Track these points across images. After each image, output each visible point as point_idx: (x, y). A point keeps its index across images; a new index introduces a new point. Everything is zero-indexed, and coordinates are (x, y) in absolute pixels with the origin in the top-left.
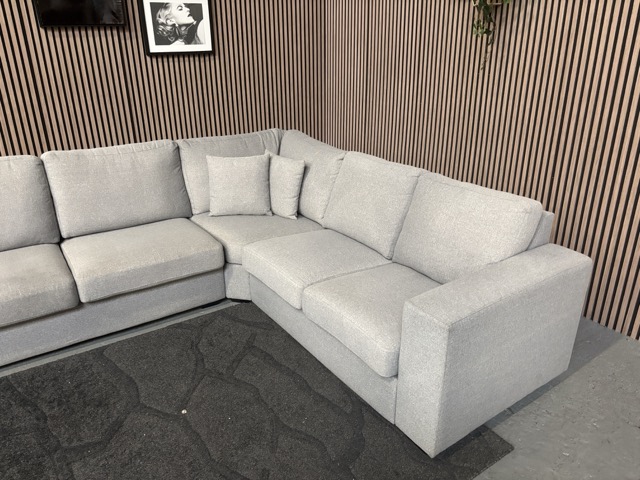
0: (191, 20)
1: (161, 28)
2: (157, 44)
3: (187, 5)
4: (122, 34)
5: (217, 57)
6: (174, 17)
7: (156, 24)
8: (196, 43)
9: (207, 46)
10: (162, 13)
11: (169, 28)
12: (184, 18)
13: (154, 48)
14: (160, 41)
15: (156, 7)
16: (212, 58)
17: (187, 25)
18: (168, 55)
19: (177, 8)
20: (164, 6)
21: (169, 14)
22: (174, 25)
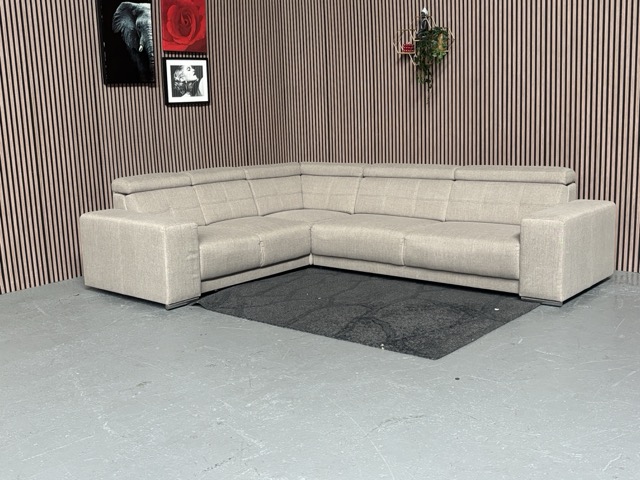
0: (195, 78)
1: (176, 84)
3: (194, 67)
4: (151, 89)
5: (210, 105)
6: (185, 76)
7: (173, 81)
8: (198, 96)
9: (204, 98)
10: (178, 73)
11: (181, 84)
12: (190, 76)
13: (172, 99)
14: (176, 93)
16: (207, 105)
17: (192, 82)
18: (179, 104)
19: (187, 69)
20: (178, 68)
21: (182, 74)
22: (184, 82)
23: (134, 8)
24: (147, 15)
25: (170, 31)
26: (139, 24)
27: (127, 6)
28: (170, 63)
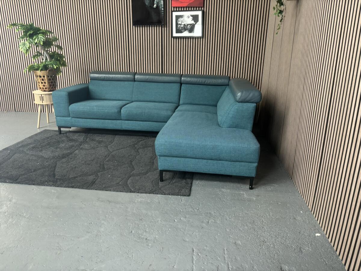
0: (193, 22)
1: (179, 26)
2: (176, 33)
3: (192, 16)
4: (163, 29)
5: (204, 39)
6: (185, 21)
7: (177, 24)
9: (199, 34)
10: (180, 19)
11: (182, 26)
12: (190, 21)
13: (175, 34)
14: (178, 31)
15: (178, 17)
16: (202, 39)
17: (190, 24)
18: (181, 38)
19: (187, 18)
20: (181, 16)
21: (183, 20)
22: (185, 25)
28: (175, 14)
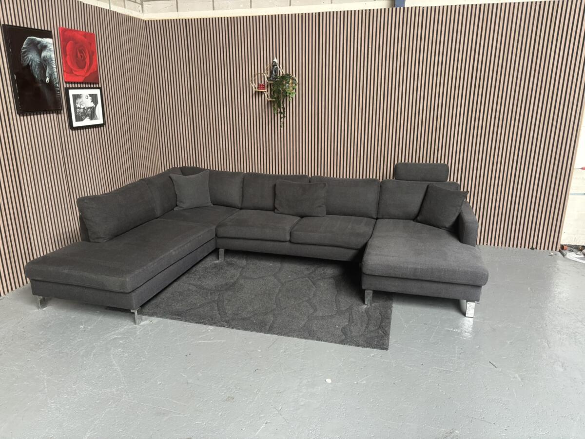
1: (78, 110)
4: (60, 116)
5: (105, 127)
6: (85, 103)
8: (95, 119)
10: (79, 101)
17: (91, 108)
18: (82, 128)
20: (79, 97)
21: (82, 102)
22: (84, 108)
23: (39, 42)
24: (50, 50)
25: (69, 64)
26: (44, 57)
27: (33, 41)
28: (71, 93)
